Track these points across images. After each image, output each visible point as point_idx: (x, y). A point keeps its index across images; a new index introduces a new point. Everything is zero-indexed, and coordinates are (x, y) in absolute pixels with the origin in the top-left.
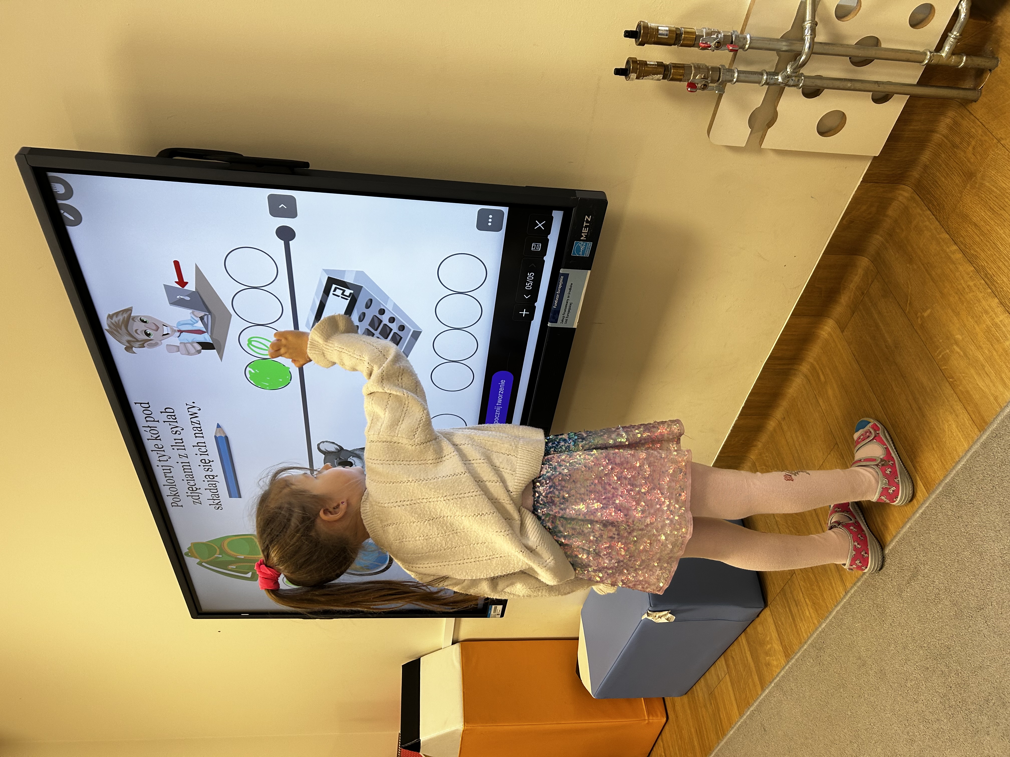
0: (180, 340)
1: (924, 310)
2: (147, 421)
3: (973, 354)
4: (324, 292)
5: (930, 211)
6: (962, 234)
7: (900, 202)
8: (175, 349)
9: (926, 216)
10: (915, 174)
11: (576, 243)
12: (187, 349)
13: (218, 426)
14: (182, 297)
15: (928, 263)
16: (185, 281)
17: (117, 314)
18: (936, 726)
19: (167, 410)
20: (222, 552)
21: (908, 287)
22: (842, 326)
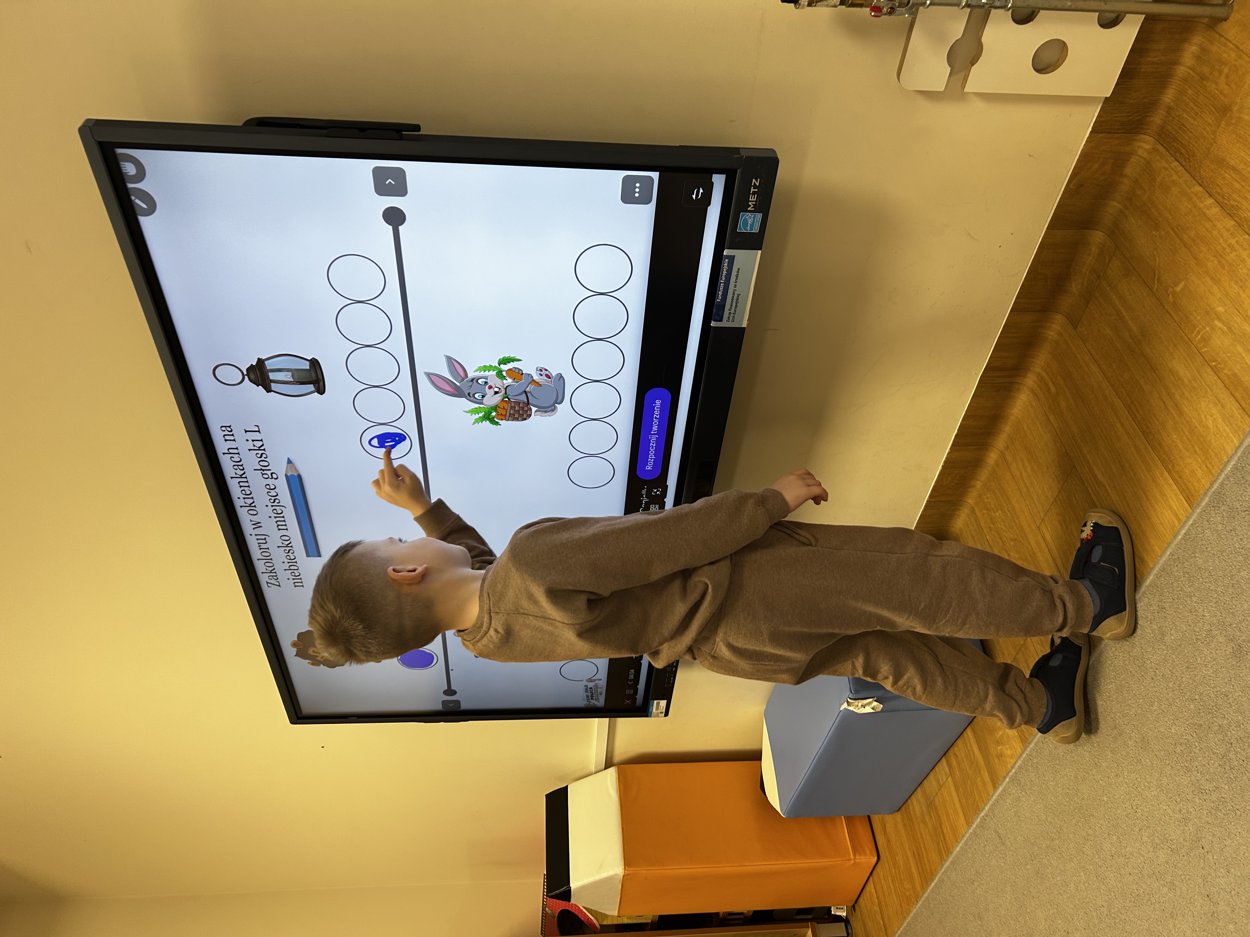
1: (1176, 284)
3: (1240, 326)
5: (1178, 161)
6: (1219, 183)
7: (1140, 156)
9: (1172, 169)
10: (1157, 119)
11: (743, 216)
15: (1179, 225)
18: (1214, 797)
21: (1156, 260)
22: (1074, 321)
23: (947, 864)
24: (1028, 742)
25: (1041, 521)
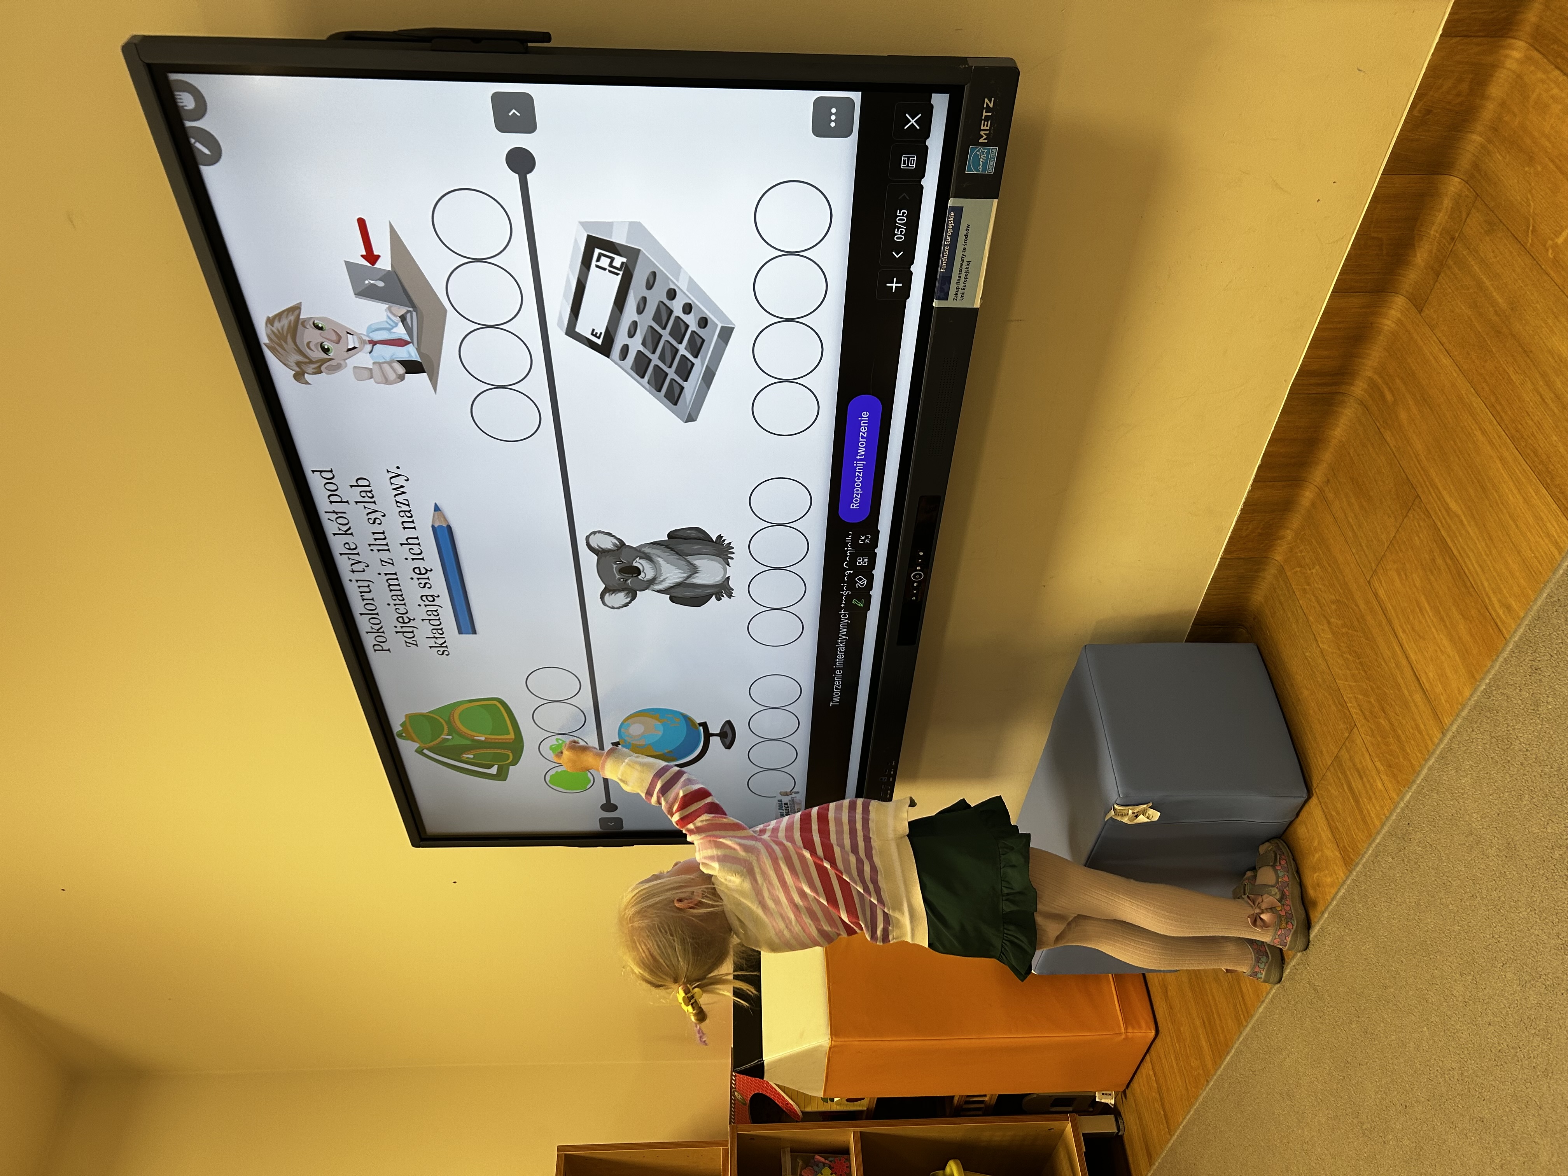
0: (372, 358)
1: (1557, 234)
2: (331, 502)
4: (583, 262)
5: (1559, 69)
7: (1509, 69)
8: (366, 373)
9: (1551, 80)
10: (1531, 16)
11: (973, 150)
12: (384, 375)
13: (437, 508)
14: (372, 282)
16: (376, 253)
17: (279, 316)
19: (361, 482)
20: (453, 730)
21: (1529, 205)
22: (1418, 303)
23: (1248, 1029)
24: (1354, 864)
25: (1372, 573)
